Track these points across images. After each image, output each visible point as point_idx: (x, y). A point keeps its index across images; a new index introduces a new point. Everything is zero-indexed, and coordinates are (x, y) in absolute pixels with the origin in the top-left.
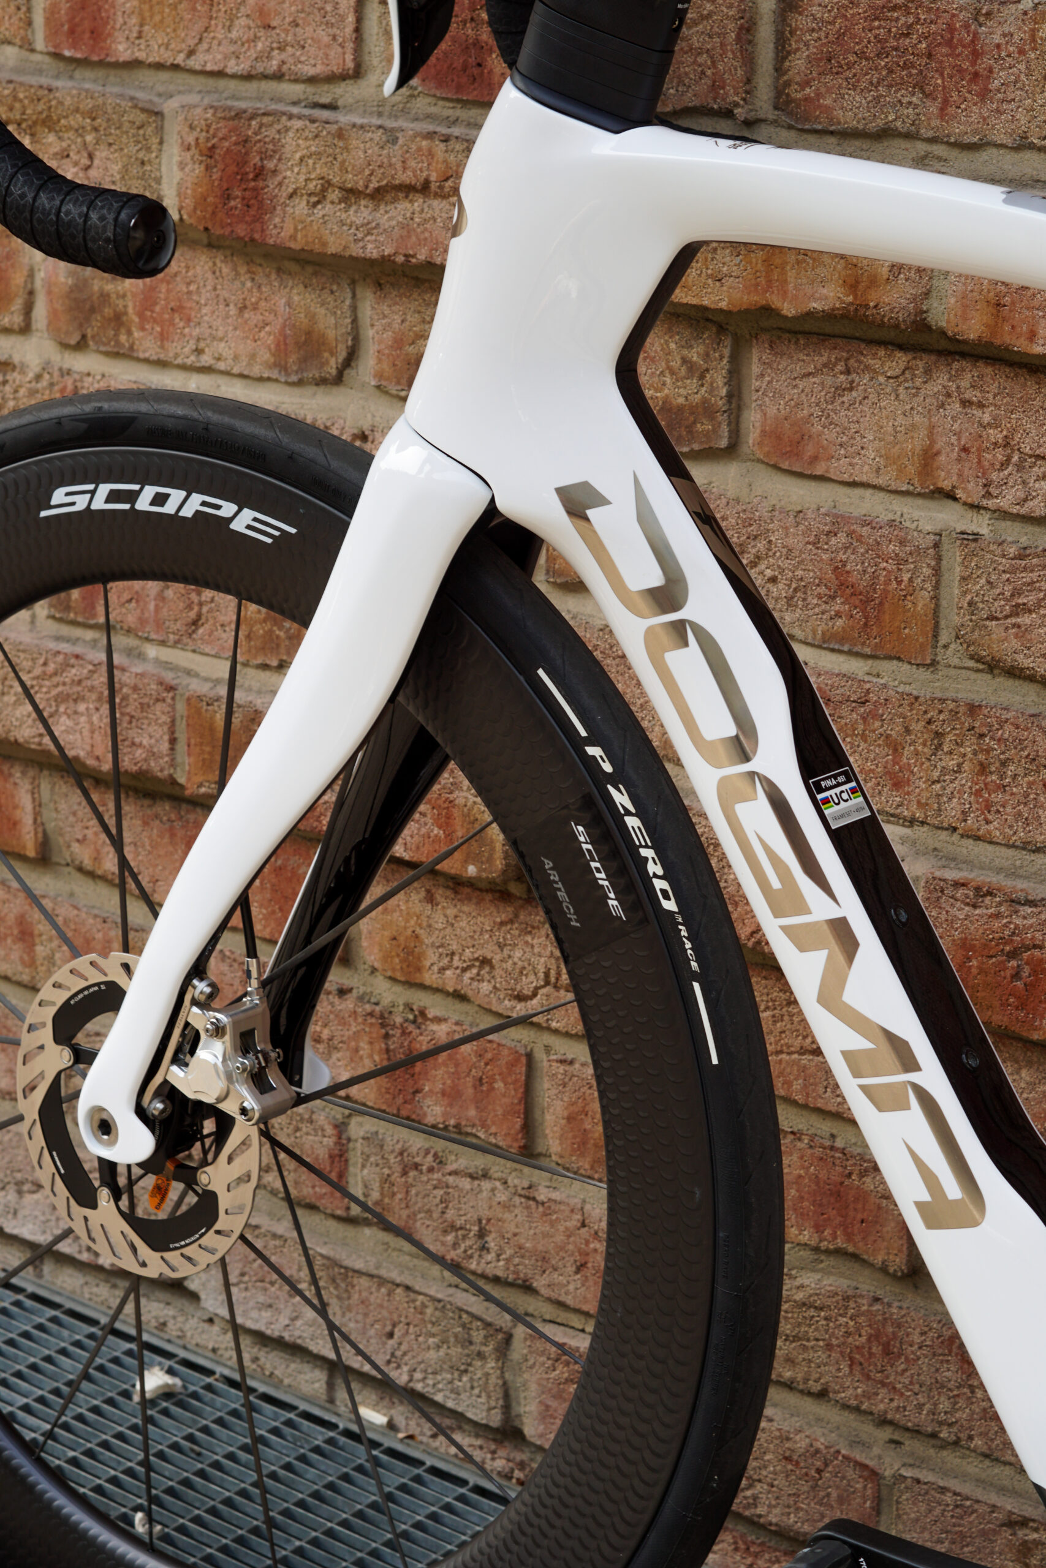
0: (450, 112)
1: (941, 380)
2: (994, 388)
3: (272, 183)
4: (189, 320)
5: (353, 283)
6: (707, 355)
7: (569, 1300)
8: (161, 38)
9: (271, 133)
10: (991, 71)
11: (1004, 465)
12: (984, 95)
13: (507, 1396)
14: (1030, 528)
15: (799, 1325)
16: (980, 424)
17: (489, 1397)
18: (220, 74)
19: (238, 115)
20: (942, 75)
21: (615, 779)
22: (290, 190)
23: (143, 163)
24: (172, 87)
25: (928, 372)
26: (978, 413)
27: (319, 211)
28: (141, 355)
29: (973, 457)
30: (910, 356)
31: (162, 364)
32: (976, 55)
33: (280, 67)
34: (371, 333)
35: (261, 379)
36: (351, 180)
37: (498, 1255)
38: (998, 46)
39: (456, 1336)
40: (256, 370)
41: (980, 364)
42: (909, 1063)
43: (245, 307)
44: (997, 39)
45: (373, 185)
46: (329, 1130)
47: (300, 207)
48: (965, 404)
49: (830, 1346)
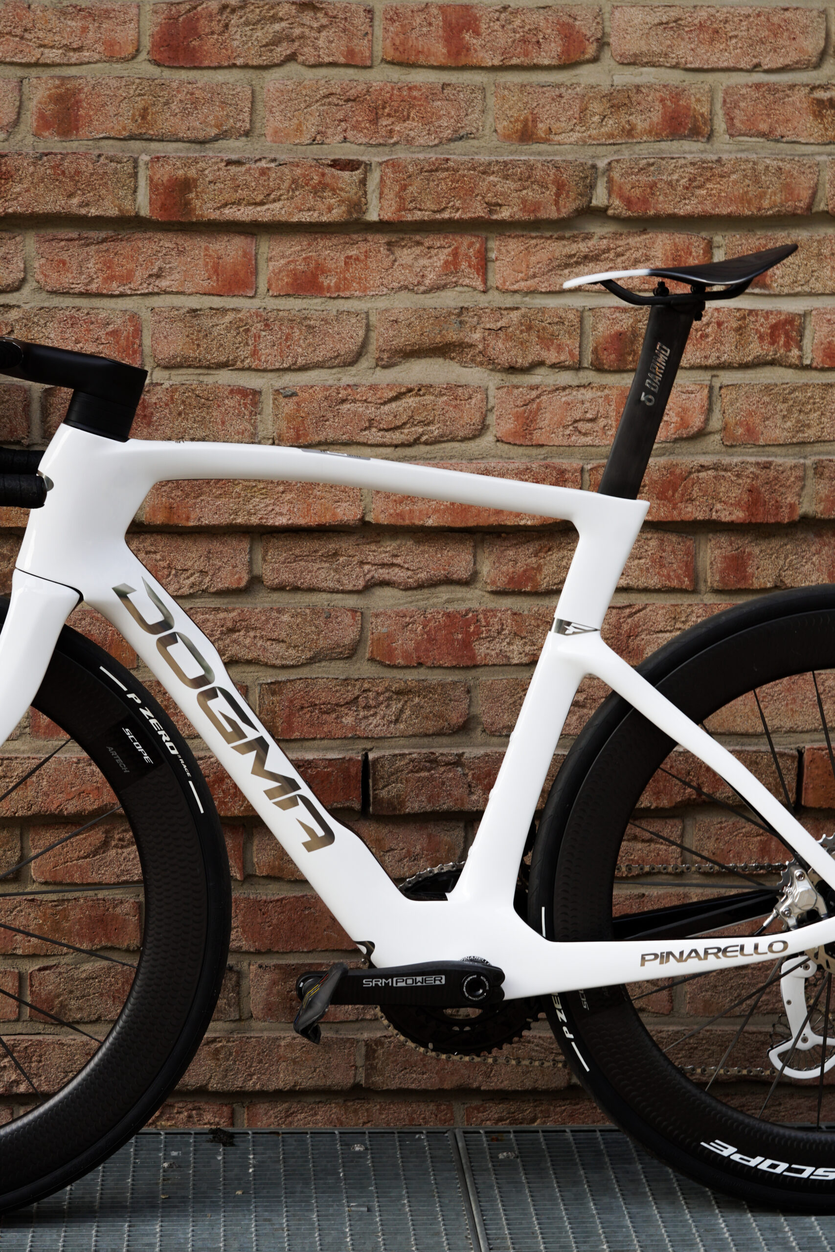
1: (135, 544)
2: (162, 544)
6: (12, 550)
10: (152, 413)
11: (169, 575)
15: (84, 989)
16: (156, 560)
21: (142, 706)
26: (154, 556)
38: (155, 403)
41: (154, 535)
42: (295, 786)
44: (154, 400)
48: (147, 553)
49: (101, 995)
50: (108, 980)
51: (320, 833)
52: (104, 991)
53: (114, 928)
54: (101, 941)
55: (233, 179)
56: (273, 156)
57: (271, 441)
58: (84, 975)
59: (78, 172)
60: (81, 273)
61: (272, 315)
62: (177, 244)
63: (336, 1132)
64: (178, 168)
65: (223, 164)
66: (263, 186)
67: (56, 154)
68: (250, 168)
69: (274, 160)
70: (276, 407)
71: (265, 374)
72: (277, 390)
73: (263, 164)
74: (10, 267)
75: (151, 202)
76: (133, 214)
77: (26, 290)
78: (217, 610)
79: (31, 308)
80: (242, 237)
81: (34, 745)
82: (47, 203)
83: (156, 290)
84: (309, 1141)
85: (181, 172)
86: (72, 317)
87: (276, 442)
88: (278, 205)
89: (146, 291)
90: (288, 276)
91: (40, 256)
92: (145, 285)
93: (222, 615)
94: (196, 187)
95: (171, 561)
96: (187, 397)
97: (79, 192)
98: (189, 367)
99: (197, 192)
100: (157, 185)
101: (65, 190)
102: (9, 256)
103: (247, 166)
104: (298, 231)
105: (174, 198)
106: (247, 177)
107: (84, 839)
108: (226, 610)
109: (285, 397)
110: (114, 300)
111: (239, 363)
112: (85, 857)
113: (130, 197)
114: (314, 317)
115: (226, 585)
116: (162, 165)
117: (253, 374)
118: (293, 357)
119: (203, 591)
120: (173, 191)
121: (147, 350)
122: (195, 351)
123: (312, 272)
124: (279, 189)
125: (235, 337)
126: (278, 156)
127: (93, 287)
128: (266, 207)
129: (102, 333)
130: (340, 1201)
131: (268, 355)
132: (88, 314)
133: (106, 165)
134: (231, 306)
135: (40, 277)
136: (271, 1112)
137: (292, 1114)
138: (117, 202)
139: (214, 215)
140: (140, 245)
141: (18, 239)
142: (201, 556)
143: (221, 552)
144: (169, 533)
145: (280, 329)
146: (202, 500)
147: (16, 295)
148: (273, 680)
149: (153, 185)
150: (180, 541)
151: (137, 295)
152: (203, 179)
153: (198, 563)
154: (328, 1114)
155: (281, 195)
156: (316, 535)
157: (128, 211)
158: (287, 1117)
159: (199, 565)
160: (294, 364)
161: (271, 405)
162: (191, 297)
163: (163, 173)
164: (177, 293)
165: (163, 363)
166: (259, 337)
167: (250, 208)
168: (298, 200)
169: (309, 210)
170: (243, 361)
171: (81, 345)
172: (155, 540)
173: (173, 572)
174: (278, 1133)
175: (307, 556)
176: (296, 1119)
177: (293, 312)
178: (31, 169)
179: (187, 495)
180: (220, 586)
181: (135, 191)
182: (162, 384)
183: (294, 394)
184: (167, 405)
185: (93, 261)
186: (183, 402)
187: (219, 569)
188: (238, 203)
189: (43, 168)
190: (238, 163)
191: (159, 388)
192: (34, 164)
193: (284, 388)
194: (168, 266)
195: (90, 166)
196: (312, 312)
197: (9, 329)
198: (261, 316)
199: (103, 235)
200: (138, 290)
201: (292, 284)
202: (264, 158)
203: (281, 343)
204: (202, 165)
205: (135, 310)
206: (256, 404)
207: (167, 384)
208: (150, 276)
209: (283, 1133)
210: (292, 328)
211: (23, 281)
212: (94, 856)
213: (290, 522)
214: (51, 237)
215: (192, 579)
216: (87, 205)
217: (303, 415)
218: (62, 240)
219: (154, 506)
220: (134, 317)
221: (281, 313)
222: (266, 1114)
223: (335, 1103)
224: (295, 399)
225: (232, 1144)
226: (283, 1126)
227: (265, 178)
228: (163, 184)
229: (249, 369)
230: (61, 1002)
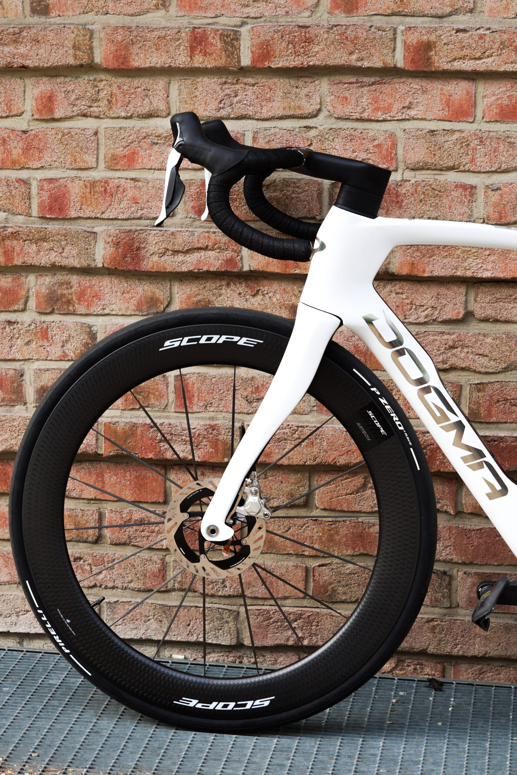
0: (209, 225)
1: (389, 287)
2: (407, 288)
3: (143, 252)
4: (100, 299)
5: (170, 280)
7: (259, 596)
8: (90, 209)
9: (143, 236)
10: (402, 200)
11: (411, 309)
12: (400, 207)
13: (238, 633)
14: (418, 326)
15: (348, 581)
16: (402, 299)
17: (231, 635)
18: (116, 219)
19: (130, 231)
20: (386, 203)
21: (381, 396)
22: (151, 253)
23: (87, 249)
24: (93, 225)
25: (384, 286)
26: (401, 296)
27: (163, 259)
28: (79, 313)
29: (400, 308)
30: (378, 282)
31: (87, 315)
32: (398, 196)
33: (141, 215)
34: (177, 296)
35: (131, 315)
36: (176, 248)
37: (230, 588)
38: (405, 194)
39: (217, 618)
40: (129, 313)
41: (402, 282)
42: (482, 455)
43: (124, 293)
44: (404, 191)
45: (186, 248)
46: (159, 561)
47: (155, 258)
48: (397, 294)
49: (359, 585)
50: (363, 575)
51: (498, 487)
52: (361, 583)
53: (368, 541)
54: (359, 550)
55: (460, 42)
56: (488, 26)
57: (482, 220)
58: (348, 571)
59: (356, 38)
61: (485, 135)
62: (422, 86)
63: (513, 687)
64: (424, 35)
65: (454, 31)
66: (481, 46)
67: (342, 26)
68: (472, 35)
69: (489, 29)
70: (486, 197)
71: (479, 175)
72: (487, 186)
73: (481, 31)
74: (311, 101)
75: (405, 58)
76: (392, 66)
77: (321, 116)
78: (443, 333)
79: (324, 129)
80: (466, 82)
81: (319, 418)
83: (407, 117)
84: (493, 692)
85: (425, 38)
86: (351, 135)
87: (486, 221)
88: (490, 59)
89: (401, 118)
90: (497, 108)
91: (331, 94)
92: (400, 114)
93: (446, 337)
94: (435, 47)
96: (426, 190)
97: (357, 51)
98: (428, 169)
99: (436, 51)
100: (409, 46)
101: (348, 50)
102: (310, 94)
103: (470, 33)
104: (505, 77)
106: (470, 41)
107: (350, 482)
108: (449, 334)
109: (492, 190)
110: (379, 124)
111: (461, 167)
112: (351, 494)
113: (390, 54)
114: (514, 136)
115: (449, 317)
116: (413, 33)
117: (471, 175)
118: (499, 164)
119: (433, 320)
120: (420, 50)
121: (400, 157)
122: (432, 159)
123: (513, 105)
124: (492, 48)
125: (459, 149)
126: (491, 26)
127: (365, 115)
128: (483, 61)
129: (370, 146)
130: (507, 735)
131: (482, 162)
132: (361, 133)
133: (375, 32)
134: (458, 129)
135: (330, 108)
136: (470, 670)
137: (484, 672)
138: (382, 58)
139: (447, 67)
140: (397, 87)
141: (316, 82)
142: (433, 297)
143: (446, 294)
144: (412, 281)
145: (490, 144)
146: (434, 259)
147: (315, 120)
148: (479, 382)
149: (407, 47)
150: (419, 286)
151: (394, 120)
152: (440, 42)
153: (430, 301)
154: (508, 674)
155: (493, 53)
156: (511, 284)
157: (389, 64)
158: (480, 674)
159: (432, 303)
160: (500, 168)
161: (483, 196)
162: (431, 122)
163: (413, 38)
164: (421, 119)
165: (410, 166)
166: (476, 149)
167: (472, 61)
168: (504, 56)
169: (512, 63)
170: (464, 166)
171: (356, 153)
172: (402, 285)
173: (414, 307)
174: (473, 685)
175: (505, 299)
176: (486, 676)
177: (499, 133)
178: (326, 36)
179: (424, 256)
180: (445, 317)
181: (394, 50)
182: (410, 181)
183: (498, 189)
184: (412, 195)
185: (365, 97)
186: (424, 193)
187: (444, 306)
188: (463, 58)
189: (333, 35)
190: (464, 31)
191: (408, 183)
192: (328, 32)
193: (492, 185)
194: (415, 101)
195: (365, 34)
196: (513, 133)
197: (309, 143)
198: (478, 135)
199: (372, 80)
200: (395, 117)
201: (499, 114)
202: (482, 27)
203: (490, 154)
204: (439, 32)
205: (393, 131)
206: (473, 195)
207: (413, 181)
208: (404, 107)
209: (477, 685)
210: (499, 144)
211: (319, 110)
212: (357, 493)
213: (493, 275)
214: (338, 82)
215: (426, 312)
216: (362, 60)
217: (504, 203)
218: (345, 83)
219: (401, 263)
220: (392, 136)
221: (491, 133)
222: (466, 671)
223: (513, 667)
224: (499, 192)
225: (441, 690)
226: (478, 680)
227: (483, 41)
228: (413, 46)
229: (469, 171)
230: (333, 588)
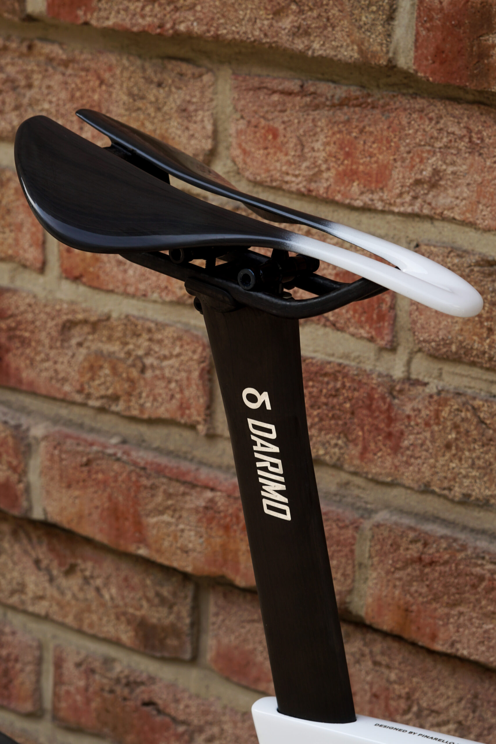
60: (302, 157)
82: (240, 21)
95: (414, 690)
105: (460, 40)
